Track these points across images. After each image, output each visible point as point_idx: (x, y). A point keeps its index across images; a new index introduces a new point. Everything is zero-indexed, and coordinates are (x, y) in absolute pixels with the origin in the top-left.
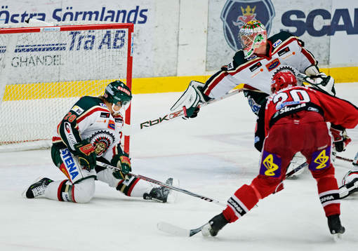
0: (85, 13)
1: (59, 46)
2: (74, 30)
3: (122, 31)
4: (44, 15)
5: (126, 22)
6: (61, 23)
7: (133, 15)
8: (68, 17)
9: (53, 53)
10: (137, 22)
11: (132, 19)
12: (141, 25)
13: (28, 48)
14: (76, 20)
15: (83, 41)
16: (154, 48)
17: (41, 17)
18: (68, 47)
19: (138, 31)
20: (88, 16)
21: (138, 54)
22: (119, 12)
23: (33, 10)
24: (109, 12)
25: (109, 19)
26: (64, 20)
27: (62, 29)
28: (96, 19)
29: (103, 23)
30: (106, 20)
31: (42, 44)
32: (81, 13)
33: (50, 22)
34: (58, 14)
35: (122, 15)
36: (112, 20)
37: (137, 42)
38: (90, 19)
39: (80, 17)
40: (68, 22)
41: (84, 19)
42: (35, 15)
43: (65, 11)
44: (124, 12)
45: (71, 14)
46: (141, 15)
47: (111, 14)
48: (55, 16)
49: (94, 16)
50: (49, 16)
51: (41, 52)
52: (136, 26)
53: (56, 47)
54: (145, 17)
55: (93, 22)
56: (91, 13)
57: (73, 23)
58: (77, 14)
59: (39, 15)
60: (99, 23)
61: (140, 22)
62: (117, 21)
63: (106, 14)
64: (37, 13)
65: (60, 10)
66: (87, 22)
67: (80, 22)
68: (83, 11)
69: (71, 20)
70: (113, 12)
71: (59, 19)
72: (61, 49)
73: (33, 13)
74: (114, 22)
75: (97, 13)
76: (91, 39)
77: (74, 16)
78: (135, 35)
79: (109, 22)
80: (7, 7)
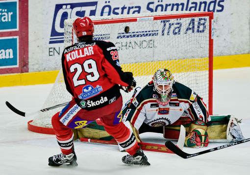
0: (173, 5)
2: (164, 19)
3: (204, 19)
4: (139, 7)
5: (206, 11)
6: (154, 14)
7: (212, 5)
8: (160, 8)
9: (148, 38)
10: (216, 11)
11: (211, 8)
12: (219, 13)
14: (166, 10)
15: (173, 28)
16: (230, 32)
17: (137, 9)
18: (160, 32)
19: (217, 18)
20: (175, 7)
21: (217, 36)
22: (201, 3)
23: (131, 4)
24: (192, 3)
25: (193, 9)
26: (156, 11)
27: (155, 19)
28: (182, 10)
29: (188, 12)
30: (190, 10)
32: (170, 5)
33: (144, 12)
34: (151, 6)
35: (203, 5)
36: (195, 10)
37: (216, 27)
38: (177, 10)
39: (169, 8)
40: (159, 13)
41: (172, 10)
42: (132, 8)
43: (156, 3)
44: (205, 3)
45: (162, 6)
46: (219, 5)
47: (194, 5)
48: (148, 8)
49: (180, 7)
50: (144, 8)
52: (215, 14)
54: (222, 7)
55: (180, 12)
56: (178, 5)
57: (163, 13)
58: (167, 5)
59: (136, 7)
60: (185, 12)
61: (218, 11)
62: (199, 10)
63: (190, 5)
64: (134, 6)
65: (153, 3)
66: (175, 12)
67: (169, 12)
68: (172, 3)
69: (162, 11)
70: (196, 3)
71: (152, 10)
73: (131, 6)
74: (197, 11)
75: (183, 4)
77: (164, 8)
78: (214, 22)
79: (193, 11)
80: (109, 2)
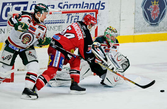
0: (74, 5)
1: (61, 21)
2: (69, 13)
3: (92, 14)
4: (54, 6)
5: (94, 9)
6: (62, 10)
7: (98, 5)
8: (66, 6)
10: (100, 9)
11: (97, 8)
12: (102, 10)
13: (46, 22)
14: (69, 8)
15: (73, 19)
16: (108, 22)
17: (52, 7)
18: (66, 22)
19: (101, 13)
20: (75, 6)
21: (101, 25)
22: (91, 4)
23: (48, 3)
24: (86, 4)
25: (86, 8)
26: (64, 8)
27: (63, 13)
28: (80, 8)
29: (83, 9)
30: (84, 8)
31: (53, 20)
32: (72, 5)
33: (57, 9)
34: (61, 5)
35: (92, 5)
36: (87, 8)
37: (100, 19)
38: (76, 8)
39: (72, 7)
40: (66, 9)
41: (73, 7)
42: (49, 6)
43: (64, 4)
44: (94, 4)
45: (67, 5)
46: (102, 6)
47: (87, 5)
48: (59, 6)
49: (78, 6)
50: (56, 6)
51: (52, 24)
52: (99, 11)
53: (60, 21)
54: (104, 7)
55: (78, 9)
56: (77, 5)
57: (68, 10)
58: (70, 5)
59: (52, 6)
60: (81, 9)
61: (101, 9)
62: (90, 8)
63: (84, 5)
64: (50, 5)
65: (62, 3)
66: (75, 9)
67: (72, 9)
69: (67, 8)
70: (88, 4)
71: (61, 8)
72: (62, 23)
73: (48, 5)
74: (89, 9)
75: (80, 5)
76: (77, 17)
77: (69, 6)
78: (99, 15)
80: (35, 2)
